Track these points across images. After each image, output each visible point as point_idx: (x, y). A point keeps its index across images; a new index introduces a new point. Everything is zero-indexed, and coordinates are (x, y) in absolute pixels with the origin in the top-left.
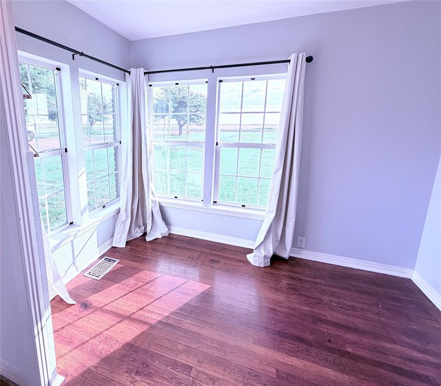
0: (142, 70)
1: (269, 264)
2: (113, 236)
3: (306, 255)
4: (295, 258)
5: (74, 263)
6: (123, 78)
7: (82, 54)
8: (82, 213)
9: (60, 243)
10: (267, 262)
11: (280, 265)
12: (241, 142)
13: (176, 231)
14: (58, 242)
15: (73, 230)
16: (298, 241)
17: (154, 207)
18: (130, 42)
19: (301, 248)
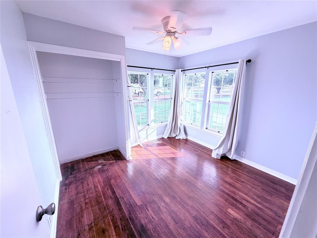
0: (180, 70)
1: (220, 158)
2: (163, 134)
3: (244, 161)
4: (238, 161)
5: (147, 137)
6: (174, 73)
7: (154, 69)
8: (151, 122)
9: (143, 129)
10: (219, 157)
11: (226, 161)
12: (220, 101)
13: (189, 138)
14: (142, 128)
15: (148, 127)
16: (241, 153)
17: (181, 126)
18: (179, 58)
19: (242, 157)
